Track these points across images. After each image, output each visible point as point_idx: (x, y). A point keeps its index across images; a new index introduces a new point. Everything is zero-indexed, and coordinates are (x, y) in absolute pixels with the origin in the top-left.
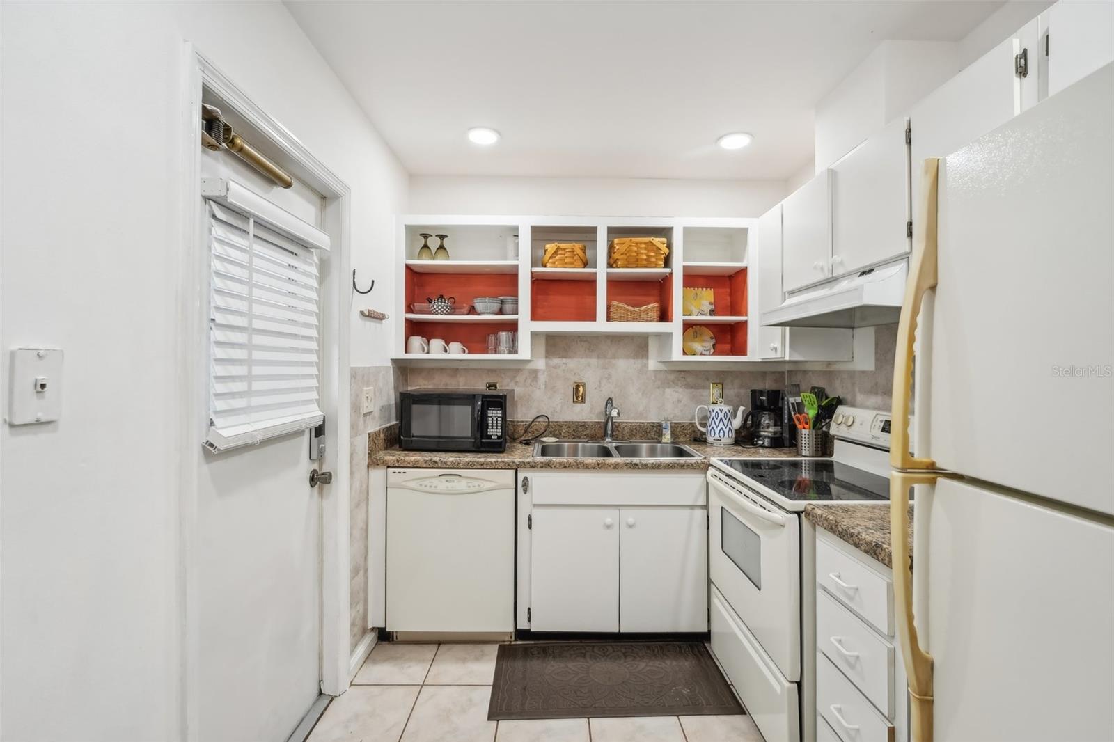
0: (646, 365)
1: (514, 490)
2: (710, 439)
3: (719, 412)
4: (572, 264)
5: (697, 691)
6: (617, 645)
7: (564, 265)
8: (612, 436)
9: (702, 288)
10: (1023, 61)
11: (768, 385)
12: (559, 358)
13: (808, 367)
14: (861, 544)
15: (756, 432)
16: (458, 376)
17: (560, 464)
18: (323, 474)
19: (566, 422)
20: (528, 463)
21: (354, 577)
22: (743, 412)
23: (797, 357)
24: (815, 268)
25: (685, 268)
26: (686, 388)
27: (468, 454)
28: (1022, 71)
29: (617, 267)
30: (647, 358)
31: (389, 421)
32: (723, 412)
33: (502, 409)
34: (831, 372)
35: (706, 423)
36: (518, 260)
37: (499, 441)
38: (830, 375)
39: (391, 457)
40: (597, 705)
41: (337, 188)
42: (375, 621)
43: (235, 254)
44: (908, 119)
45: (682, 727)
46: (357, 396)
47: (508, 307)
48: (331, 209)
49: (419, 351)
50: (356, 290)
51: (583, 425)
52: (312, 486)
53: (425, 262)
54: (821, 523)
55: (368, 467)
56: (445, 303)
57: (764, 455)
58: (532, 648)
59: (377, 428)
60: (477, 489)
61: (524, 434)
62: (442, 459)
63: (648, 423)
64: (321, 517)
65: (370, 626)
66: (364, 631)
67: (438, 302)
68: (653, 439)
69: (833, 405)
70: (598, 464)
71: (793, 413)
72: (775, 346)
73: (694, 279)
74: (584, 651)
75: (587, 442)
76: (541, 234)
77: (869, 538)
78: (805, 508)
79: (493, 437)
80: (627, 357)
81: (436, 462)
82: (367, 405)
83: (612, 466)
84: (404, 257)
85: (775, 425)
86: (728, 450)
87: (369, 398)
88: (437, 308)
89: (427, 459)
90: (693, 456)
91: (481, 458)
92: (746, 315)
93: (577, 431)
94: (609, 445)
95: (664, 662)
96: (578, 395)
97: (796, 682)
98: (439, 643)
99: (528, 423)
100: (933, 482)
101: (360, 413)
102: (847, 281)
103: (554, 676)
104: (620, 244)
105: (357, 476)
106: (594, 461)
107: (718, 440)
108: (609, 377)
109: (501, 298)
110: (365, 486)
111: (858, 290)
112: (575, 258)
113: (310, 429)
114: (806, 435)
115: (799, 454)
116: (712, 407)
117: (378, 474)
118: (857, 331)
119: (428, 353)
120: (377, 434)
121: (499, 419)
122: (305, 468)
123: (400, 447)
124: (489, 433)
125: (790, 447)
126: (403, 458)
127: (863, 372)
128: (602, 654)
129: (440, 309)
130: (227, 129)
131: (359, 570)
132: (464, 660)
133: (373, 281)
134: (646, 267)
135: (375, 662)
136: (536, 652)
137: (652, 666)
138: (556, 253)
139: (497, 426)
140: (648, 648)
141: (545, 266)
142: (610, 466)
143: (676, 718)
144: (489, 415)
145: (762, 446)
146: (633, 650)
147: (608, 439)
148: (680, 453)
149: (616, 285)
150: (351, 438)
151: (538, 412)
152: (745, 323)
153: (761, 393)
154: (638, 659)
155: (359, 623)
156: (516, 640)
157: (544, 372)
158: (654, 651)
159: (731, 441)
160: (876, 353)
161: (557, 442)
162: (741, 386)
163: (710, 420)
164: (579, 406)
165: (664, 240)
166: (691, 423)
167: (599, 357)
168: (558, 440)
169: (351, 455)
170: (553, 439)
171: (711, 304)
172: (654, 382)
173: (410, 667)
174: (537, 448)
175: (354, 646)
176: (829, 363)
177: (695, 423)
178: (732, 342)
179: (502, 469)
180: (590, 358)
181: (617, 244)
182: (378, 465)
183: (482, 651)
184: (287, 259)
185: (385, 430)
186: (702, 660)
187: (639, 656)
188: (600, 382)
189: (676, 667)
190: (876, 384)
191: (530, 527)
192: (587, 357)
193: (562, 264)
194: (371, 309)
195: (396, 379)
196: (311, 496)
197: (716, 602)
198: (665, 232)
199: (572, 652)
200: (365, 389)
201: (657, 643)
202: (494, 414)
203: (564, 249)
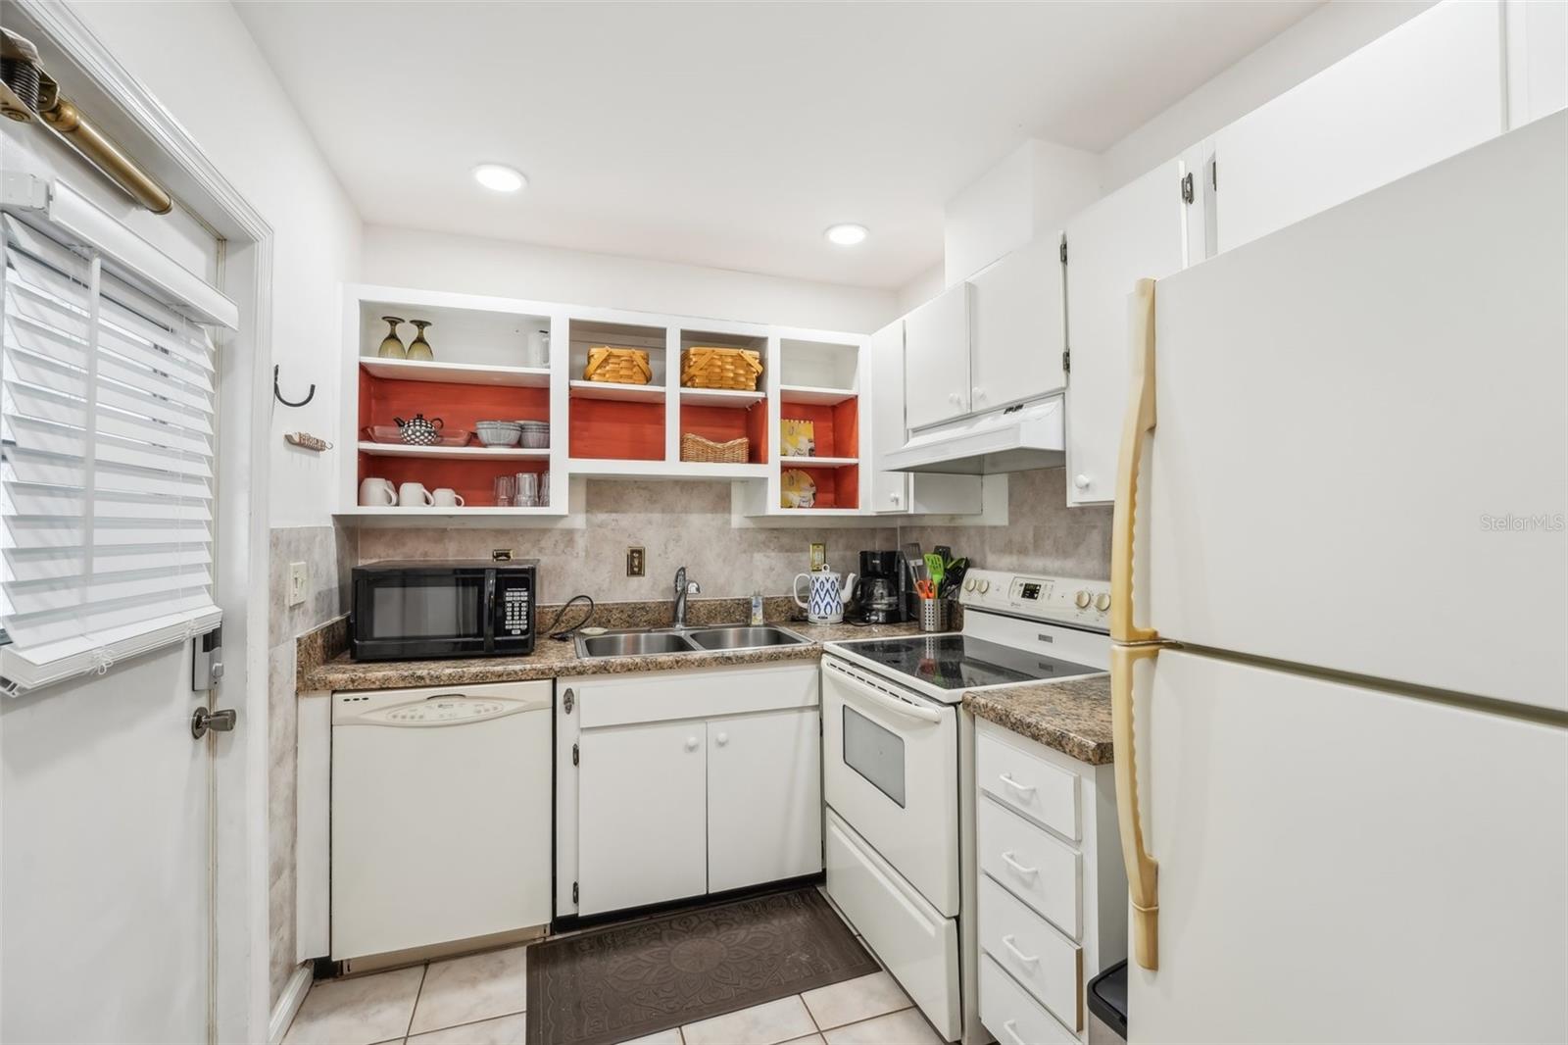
0: (728, 522)
1: (551, 710)
2: (813, 617)
3: (825, 582)
4: (630, 379)
5: (818, 956)
6: (702, 913)
7: (619, 379)
8: (684, 620)
9: (800, 420)
10: (1189, 185)
11: (878, 545)
12: (607, 512)
13: (926, 522)
14: (1042, 735)
15: (868, 605)
16: (446, 541)
17: (622, 665)
18: (218, 714)
19: (617, 604)
20: (574, 668)
21: (274, 883)
22: (854, 580)
23: (923, 510)
24: (951, 401)
25: (783, 392)
26: (780, 551)
27: (473, 661)
28: (1189, 197)
29: (693, 386)
30: (730, 512)
31: (329, 616)
32: (830, 581)
33: (527, 590)
34: (955, 528)
35: (808, 597)
36: (549, 367)
37: (523, 637)
38: (954, 531)
39: (340, 676)
40: (690, 1005)
41: (252, 226)
42: (312, 946)
43: (59, 323)
44: (1061, 232)
45: (807, 1007)
46: (280, 576)
47: (532, 436)
48: (236, 260)
49: (378, 501)
50: (279, 398)
51: (643, 607)
52: (196, 737)
53: (392, 361)
54: (986, 715)
55: (297, 694)
56: (427, 427)
57: (880, 635)
58: (580, 942)
59: (311, 630)
60: (492, 713)
61: (553, 626)
62: (433, 672)
63: (732, 600)
64: (212, 789)
65: (300, 959)
66: (291, 970)
67: (415, 425)
68: (738, 621)
69: (960, 568)
70: (677, 662)
71: (914, 580)
72: (897, 496)
73: (794, 408)
74: (658, 931)
75: (649, 631)
76: (584, 333)
77: (1051, 728)
78: (963, 698)
79: (513, 632)
80: (703, 511)
81: (421, 678)
82: (296, 591)
83: (696, 664)
84: (358, 352)
85: (890, 595)
86: (838, 629)
87: (300, 580)
88: (414, 434)
89: (406, 674)
90: (800, 642)
91: (497, 666)
92: (857, 457)
93: (634, 617)
94: (682, 634)
95: (769, 923)
96: (635, 563)
97: (955, 917)
98: (426, 963)
99: (560, 609)
100: (1155, 655)
101: (284, 605)
102: (989, 419)
103: (622, 977)
104: (699, 354)
105: (280, 711)
106: (671, 658)
107: (823, 618)
108: (678, 539)
109: (522, 422)
110: (291, 728)
111: (1014, 429)
112: (635, 370)
113: (194, 640)
114: (929, 606)
115: (921, 630)
116: (814, 575)
117: (315, 706)
118: (986, 479)
119: (397, 504)
120: (312, 638)
121: (524, 604)
122: (183, 705)
123: (352, 658)
124: (507, 627)
125: (906, 621)
126: (362, 676)
127: (995, 527)
128: (685, 929)
129: (417, 437)
130: (47, 87)
131: (283, 868)
132: (473, 982)
133: (313, 387)
134: (732, 388)
135: (312, 1017)
136: (587, 947)
137: (755, 932)
138: (606, 361)
139: (520, 615)
140: (746, 907)
141: (589, 379)
142: (693, 663)
143: (797, 996)
144: (507, 599)
145: (877, 623)
146: (726, 915)
147: (679, 626)
148: (777, 638)
149: (692, 411)
150: (270, 647)
151: (575, 591)
152: (856, 466)
153: (874, 555)
154: (735, 926)
155: (282, 958)
156: (552, 934)
157: (584, 533)
158: (754, 911)
159: (839, 618)
160: (1009, 505)
161: (605, 633)
162: (848, 547)
163: (814, 592)
164: (635, 579)
165: (756, 354)
166: (787, 598)
167: (663, 511)
168: (606, 630)
169: (271, 677)
170: (599, 630)
171: (810, 441)
172: (740, 544)
173: (379, 1011)
174: (580, 644)
175: (275, 998)
176: (953, 517)
177: (794, 598)
178: (837, 491)
179: (532, 679)
180: (651, 512)
181: (694, 355)
182: (316, 689)
183: (501, 962)
184: (151, 336)
185: (324, 631)
186: (818, 910)
187: (736, 922)
188: (665, 545)
189: (787, 927)
190: (1011, 541)
191: (576, 762)
192: (646, 510)
193: (616, 378)
194: (303, 432)
195: (341, 548)
196: (194, 755)
197: (834, 830)
198: (757, 343)
199: (642, 936)
200: (292, 564)
201: (755, 899)
202: (515, 597)
203: (619, 357)
